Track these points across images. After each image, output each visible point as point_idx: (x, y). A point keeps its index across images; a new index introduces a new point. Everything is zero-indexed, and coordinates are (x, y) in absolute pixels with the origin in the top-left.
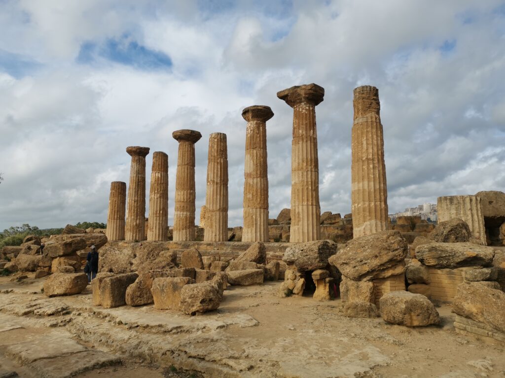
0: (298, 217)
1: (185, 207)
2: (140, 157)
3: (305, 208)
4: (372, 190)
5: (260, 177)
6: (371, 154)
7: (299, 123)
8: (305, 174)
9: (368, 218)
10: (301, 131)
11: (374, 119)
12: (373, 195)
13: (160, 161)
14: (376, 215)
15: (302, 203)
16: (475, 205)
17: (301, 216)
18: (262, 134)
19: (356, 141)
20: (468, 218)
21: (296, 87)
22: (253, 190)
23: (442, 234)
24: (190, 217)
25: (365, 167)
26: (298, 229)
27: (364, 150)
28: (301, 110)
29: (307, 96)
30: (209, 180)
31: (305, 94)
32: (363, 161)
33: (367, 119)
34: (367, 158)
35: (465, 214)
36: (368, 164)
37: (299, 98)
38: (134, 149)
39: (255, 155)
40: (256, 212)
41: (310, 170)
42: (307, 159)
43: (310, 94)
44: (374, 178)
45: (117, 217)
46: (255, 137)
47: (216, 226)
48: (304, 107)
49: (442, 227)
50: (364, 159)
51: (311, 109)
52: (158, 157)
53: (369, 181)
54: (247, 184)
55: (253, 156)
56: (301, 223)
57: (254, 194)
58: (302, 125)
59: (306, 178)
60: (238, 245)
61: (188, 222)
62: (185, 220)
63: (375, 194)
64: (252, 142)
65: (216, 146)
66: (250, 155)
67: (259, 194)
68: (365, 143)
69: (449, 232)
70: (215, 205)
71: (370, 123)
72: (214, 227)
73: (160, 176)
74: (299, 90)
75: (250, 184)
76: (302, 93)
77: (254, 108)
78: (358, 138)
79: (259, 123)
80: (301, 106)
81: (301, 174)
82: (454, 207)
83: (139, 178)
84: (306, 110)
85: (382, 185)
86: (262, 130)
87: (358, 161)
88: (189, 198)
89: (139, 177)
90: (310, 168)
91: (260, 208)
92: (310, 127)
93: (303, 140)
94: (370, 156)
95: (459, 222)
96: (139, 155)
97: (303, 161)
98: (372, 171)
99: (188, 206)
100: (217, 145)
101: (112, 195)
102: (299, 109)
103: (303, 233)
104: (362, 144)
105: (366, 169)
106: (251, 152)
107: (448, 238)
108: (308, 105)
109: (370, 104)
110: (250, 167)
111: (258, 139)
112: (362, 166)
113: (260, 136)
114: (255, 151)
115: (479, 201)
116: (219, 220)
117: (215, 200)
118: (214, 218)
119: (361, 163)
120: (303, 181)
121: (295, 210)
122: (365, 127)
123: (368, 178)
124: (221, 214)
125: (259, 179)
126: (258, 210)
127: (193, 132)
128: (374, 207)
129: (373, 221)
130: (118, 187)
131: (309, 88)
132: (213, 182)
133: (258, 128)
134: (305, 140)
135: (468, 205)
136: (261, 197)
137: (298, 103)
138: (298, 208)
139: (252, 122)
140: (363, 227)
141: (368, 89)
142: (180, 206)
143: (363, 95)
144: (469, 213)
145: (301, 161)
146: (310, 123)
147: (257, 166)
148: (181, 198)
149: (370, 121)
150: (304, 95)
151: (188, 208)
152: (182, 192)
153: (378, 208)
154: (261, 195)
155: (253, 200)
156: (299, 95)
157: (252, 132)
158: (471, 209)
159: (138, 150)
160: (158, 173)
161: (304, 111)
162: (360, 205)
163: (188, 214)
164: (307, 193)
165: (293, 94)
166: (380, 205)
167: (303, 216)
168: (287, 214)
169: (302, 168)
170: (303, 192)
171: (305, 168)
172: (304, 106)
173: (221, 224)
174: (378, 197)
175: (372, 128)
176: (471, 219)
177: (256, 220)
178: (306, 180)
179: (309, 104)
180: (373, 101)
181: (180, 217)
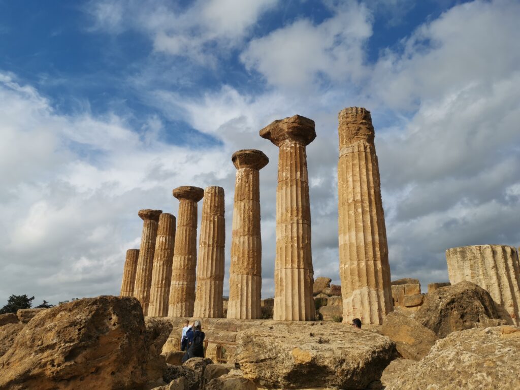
0: (281, 285)
1: (182, 276)
2: (152, 221)
3: (289, 272)
4: (362, 244)
5: (248, 234)
6: (359, 195)
7: (283, 164)
8: (290, 227)
9: (358, 284)
10: (284, 174)
11: (362, 148)
12: (363, 251)
13: (166, 223)
14: (367, 280)
15: (286, 265)
16: (503, 260)
17: (284, 284)
18: (251, 184)
19: (341, 179)
20: (492, 282)
21: (277, 121)
22: (239, 252)
23: (436, 308)
24: (187, 287)
25: (352, 212)
26: (281, 301)
27: (350, 189)
28: (285, 149)
29: (290, 130)
30: (201, 241)
31: (288, 128)
32: (349, 205)
33: (353, 149)
34: (354, 200)
35: (486, 275)
36: (356, 208)
37: (281, 133)
38: (145, 213)
39: (243, 208)
40: (242, 279)
41: (295, 221)
42: (292, 207)
43: (294, 127)
44: (364, 226)
45: (130, 289)
46: (243, 187)
47: (205, 298)
48: (289, 145)
49: (438, 297)
50: (350, 201)
51: (298, 146)
52: (164, 219)
53: (357, 232)
54: (233, 244)
55: (240, 209)
56: (284, 293)
57: (241, 256)
58: (286, 166)
59: (290, 233)
60: (222, 323)
61: (184, 293)
62: (180, 292)
63: (366, 249)
64: (240, 192)
65: (209, 201)
66: (238, 209)
67: (246, 256)
68: (351, 179)
69: (448, 304)
70: (205, 272)
71: (356, 154)
72: (204, 300)
73: (164, 241)
74: (281, 125)
75: (235, 244)
76: (284, 128)
77: (240, 153)
78: (342, 175)
79: (249, 171)
80: (285, 144)
81: (284, 228)
82: (467, 264)
83: (148, 244)
84: (291, 147)
85: (377, 237)
86: (251, 178)
87: (343, 204)
88: (187, 265)
89: (149, 242)
90: (295, 219)
91: (248, 274)
92: (296, 167)
93: (287, 184)
94: (358, 198)
95: (467, 288)
96: (151, 219)
97: (287, 211)
98: (361, 217)
99: (185, 274)
100: (211, 200)
101: (127, 264)
102: (283, 147)
103: (286, 306)
104: (347, 182)
105: (353, 215)
106: (239, 204)
107: (446, 316)
108: (294, 142)
109: (358, 130)
110: (237, 223)
111: (247, 189)
112: (348, 212)
113: (249, 185)
114: (242, 204)
115: (509, 254)
116: (210, 291)
117: (206, 265)
118: (204, 287)
119: (346, 207)
120: (287, 236)
121: (277, 275)
122: (351, 160)
123: (356, 228)
124: (213, 282)
125: (246, 237)
126: (245, 276)
127: (192, 188)
128: (365, 268)
129: (365, 290)
130: (133, 255)
131: (292, 120)
132: (205, 243)
133: (247, 176)
134: (289, 185)
135: (490, 261)
136: (249, 260)
137: (281, 141)
138: (281, 272)
139: (240, 169)
140: (352, 298)
141: (354, 111)
142: (176, 275)
143: (348, 119)
144: (492, 273)
145: (284, 211)
146: (296, 164)
147: (244, 222)
148: (177, 265)
149: (357, 151)
150: (286, 130)
151: (185, 277)
152: (179, 258)
153: (372, 269)
154: (249, 258)
155: (238, 264)
156: (281, 130)
157: (240, 181)
158: (496, 267)
159: (149, 214)
160: (163, 237)
161: (289, 149)
162: (347, 266)
163: (185, 283)
164: (292, 252)
165: (274, 129)
166: (375, 265)
167: (287, 284)
168: (321, 284)
169: (286, 220)
170: (286, 251)
171: (289, 220)
172: (289, 143)
173: (212, 296)
174: (371, 253)
175: (359, 159)
176: (496, 284)
177: (242, 289)
178: (290, 235)
179: (296, 141)
180: (361, 126)
181: (175, 287)
